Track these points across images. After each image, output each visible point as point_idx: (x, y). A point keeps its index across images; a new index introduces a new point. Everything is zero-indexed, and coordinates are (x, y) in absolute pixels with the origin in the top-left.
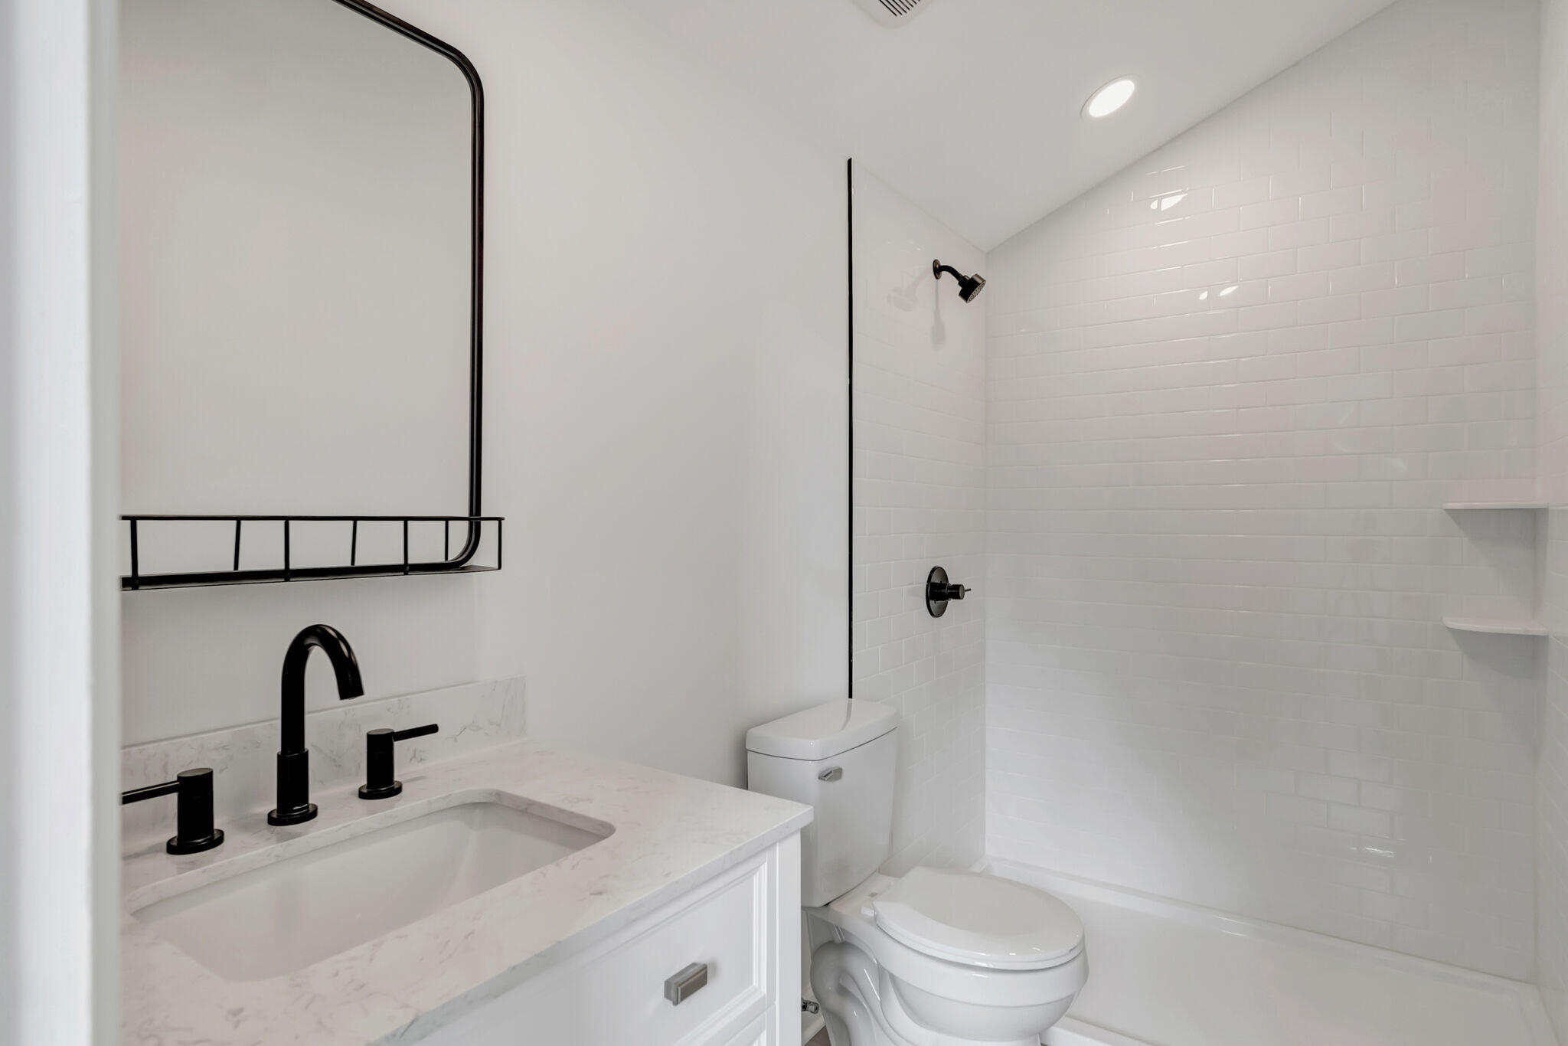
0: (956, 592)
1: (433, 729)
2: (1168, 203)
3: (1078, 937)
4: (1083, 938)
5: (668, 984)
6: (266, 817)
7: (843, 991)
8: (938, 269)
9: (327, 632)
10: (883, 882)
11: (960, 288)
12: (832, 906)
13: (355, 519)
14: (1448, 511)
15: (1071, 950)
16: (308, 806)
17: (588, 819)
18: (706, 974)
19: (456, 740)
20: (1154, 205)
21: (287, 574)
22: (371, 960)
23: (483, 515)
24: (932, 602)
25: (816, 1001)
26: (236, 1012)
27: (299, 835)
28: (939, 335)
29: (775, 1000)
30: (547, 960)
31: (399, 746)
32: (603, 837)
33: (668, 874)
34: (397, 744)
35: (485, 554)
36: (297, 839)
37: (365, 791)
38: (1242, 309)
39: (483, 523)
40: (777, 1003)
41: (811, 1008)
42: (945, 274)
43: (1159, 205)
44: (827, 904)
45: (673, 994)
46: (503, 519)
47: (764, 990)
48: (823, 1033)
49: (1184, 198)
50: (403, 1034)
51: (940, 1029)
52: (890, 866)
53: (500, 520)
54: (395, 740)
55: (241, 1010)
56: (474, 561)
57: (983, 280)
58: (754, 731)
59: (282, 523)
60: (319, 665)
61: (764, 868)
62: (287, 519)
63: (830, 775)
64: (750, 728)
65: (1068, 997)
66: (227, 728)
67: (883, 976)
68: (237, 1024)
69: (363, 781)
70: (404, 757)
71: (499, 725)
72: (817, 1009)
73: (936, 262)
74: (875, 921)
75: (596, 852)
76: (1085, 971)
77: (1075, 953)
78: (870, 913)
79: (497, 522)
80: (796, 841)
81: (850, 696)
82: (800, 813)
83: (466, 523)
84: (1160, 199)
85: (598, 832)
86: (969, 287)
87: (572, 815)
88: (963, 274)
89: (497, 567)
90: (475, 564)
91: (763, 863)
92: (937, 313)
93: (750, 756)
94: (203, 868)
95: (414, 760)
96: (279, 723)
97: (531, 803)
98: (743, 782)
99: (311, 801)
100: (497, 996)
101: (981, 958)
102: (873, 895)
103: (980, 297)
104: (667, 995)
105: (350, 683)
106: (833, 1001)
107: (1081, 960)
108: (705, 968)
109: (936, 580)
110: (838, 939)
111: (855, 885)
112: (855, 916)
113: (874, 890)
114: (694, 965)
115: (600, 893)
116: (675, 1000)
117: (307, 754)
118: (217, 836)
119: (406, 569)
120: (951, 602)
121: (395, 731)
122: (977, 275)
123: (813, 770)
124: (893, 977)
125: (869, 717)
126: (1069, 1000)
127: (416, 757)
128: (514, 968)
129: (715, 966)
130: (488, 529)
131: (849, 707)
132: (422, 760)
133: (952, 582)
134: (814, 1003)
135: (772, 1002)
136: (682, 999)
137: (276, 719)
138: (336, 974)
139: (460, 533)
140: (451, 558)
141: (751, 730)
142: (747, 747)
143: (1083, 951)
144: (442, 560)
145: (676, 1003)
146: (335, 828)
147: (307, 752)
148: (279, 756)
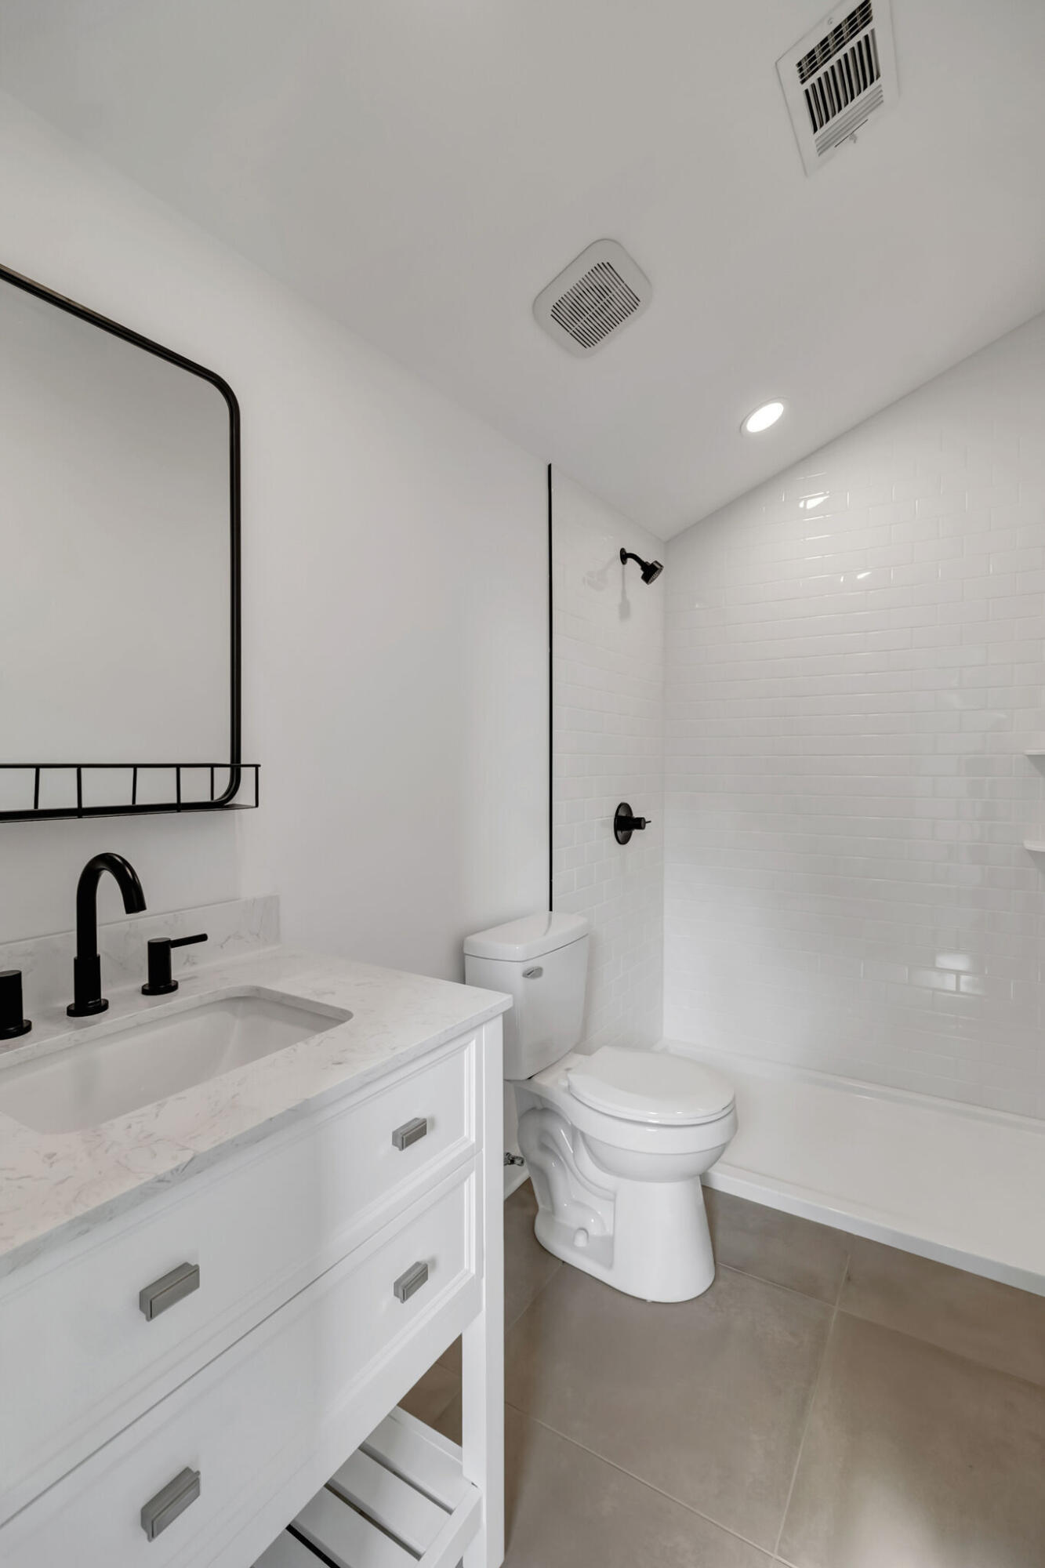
0: (639, 824)
1: (203, 938)
2: (812, 504)
3: (731, 1098)
4: (734, 1099)
5: (395, 1134)
6: (66, 1010)
7: (544, 1148)
8: (624, 556)
9: (115, 859)
10: (577, 1059)
11: (642, 573)
12: (535, 1079)
13: (135, 767)
14: (1029, 756)
15: (723, 1109)
16: (100, 1001)
17: (332, 1008)
18: (425, 1126)
19: (222, 947)
20: (801, 505)
21: (80, 812)
22: (157, 1115)
23: (242, 763)
24: (619, 833)
25: (522, 1156)
26: (51, 1156)
27: (94, 1023)
28: (625, 611)
29: (482, 1147)
30: (300, 1113)
31: (175, 952)
32: (342, 1022)
33: (394, 1048)
34: (173, 951)
35: (245, 794)
36: (91, 1027)
37: (147, 988)
38: (871, 592)
39: (242, 769)
40: (484, 1150)
41: (518, 1161)
42: (630, 560)
43: (805, 504)
44: (530, 1078)
45: (399, 1142)
46: (259, 766)
47: (473, 1139)
48: (527, 1184)
49: (825, 500)
50: (183, 1169)
51: (620, 1174)
52: (582, 1046)
53: (257, 766)
54: (172, 947)
55: (55, 1154)
56: (235, 801)
57: (661, 566)
58: (471, 939)
59: (75, 770)
60: (108, 886)
61: (473, 1043)
62: (79, 767)
63: (532, 973)
64: (468, 935)
65: (722, 1145)
66: (32, 938)
67: (575, 1133)
68: (51, 1164)
69: (146, 981)
70: (180, 962)
71: (257, 935)
72: (522, 1162)
73: (622, 550)
74: (569, 1089)
75: (337, 1032)
76: (735, 1126)
77: (726, 1111)
78: (565, 1084)
79: (254, 768)
80: (498, 1023)
81: (551, 909)
82: (501, 1001)
83: (228, 770)
84: (806, 500)
85: (339, 1017)
86: (650, 572)
87: (318, 1004)
88: (645, 560)
89: (254, 805)
90: (237, 803)
91: (473, 1039)
92: (624, 592)
93: (469, 961)
94: (16, 1050)
95: (188, 964)
96: (75, 933)
97: (285, 996)
98: (463, 980)
99: (102, 997)
100: (258, 1141)
101: (653, 1116)
102: (568, 1070)
103: (659, 580)
104: (395, 1143)
105: (134, 900)
106: (536, 1155)
107: (733, 1116)
108: (424, 1121)
109: (622, 813)
110: (539, 1106)
111: (553, 1062)
112: (552, 1084)
113: (569, 1066)
114: (416, 1119)
115: (340, 1063)
116: (400, 1145)
117: (98, 958)
118: (25, 1025)
119: (179, 807)
120: (636, 832)
121: (172, 939)
122: (656, 562)
123: (518, 969)
124: (583, 1134)
125: (566, 924)
126: (723, 1147)
127: (190, 961)
128: (271, 1119)
129: (433, 1121)
130: (247, 774)
131: (550, 919)
132: (194, 963)
133: (636, 815)
134: (520, 1158)
135: (480, 1150)
136: (407, 1146)
137: (72, 931)
138: (130, 1127)
139: (223, 777)
140: (216, 797)
141: (468, 938)
142: (466, 952)
143: (734, 1108)
144: (208, 799)
145: (402, 1148)
146: (124, 1017)
147: (99, 957)
148: (75, 961)
